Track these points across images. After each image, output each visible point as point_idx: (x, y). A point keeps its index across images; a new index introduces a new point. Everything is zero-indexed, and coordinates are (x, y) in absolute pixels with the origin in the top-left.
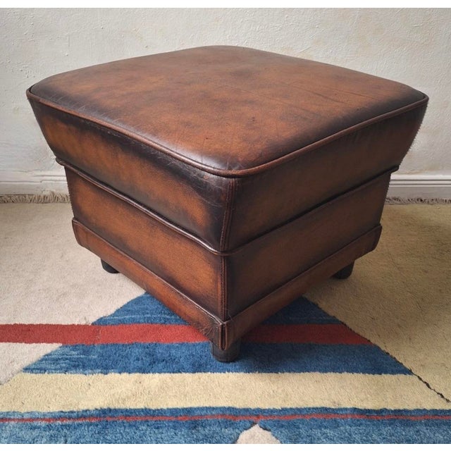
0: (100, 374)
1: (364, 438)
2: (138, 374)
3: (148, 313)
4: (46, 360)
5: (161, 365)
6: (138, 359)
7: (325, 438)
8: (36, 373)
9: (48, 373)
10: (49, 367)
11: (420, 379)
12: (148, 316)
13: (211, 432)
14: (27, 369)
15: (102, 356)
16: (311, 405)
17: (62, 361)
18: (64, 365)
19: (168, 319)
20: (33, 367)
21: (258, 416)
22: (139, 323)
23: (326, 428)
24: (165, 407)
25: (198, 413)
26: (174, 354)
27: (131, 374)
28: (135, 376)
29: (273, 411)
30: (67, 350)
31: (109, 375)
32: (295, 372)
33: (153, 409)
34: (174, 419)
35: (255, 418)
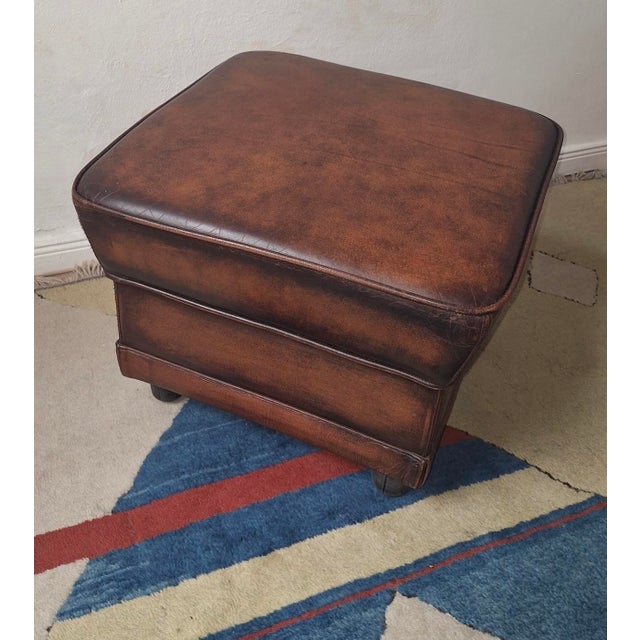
0: (169, 588)
1: (517, 569)
2: (219, 571)
3: (183, 473)
4: (82, 591)
5: (241, 548)
6: (208, 549)
7: (477, 584)
8: (79, 617)
9: (97, 610)
10: (91, 600)
11: (539, 469)
12: (186, 476)
13: (352, 622)
14: (62, 615)
15: (156, 559)
16: (445, 545)
17: (105, 586)
18: (111, 590)
19: (215, 473)
20: (69, 608)
21: (393, 581)
22: (178, 491)
23: (473, 569)
24: (278, 608)
25: (323, 601)
26: (250, 525)
27: (210, 574)
28: (217, 575)
29: (407, 567)
30: (101, 565)
31: (181, 584)
32: (406, 504)
33: (265, 615)
34: (298, 621)
35: (391, 584)
